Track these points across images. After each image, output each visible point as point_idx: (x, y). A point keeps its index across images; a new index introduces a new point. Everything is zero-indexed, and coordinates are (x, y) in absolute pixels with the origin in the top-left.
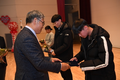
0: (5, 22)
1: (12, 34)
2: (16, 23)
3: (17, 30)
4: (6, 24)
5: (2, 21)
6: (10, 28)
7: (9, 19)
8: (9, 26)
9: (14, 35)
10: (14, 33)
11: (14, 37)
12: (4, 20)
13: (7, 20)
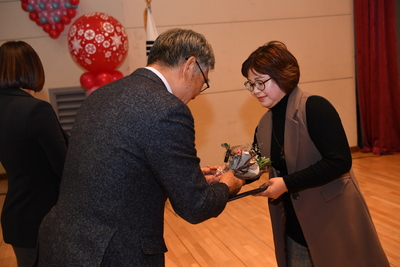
0: (52, 19)
4: (53, 31)
5: (34, 16)
8: (77, 44)
12: (46, 9)
13: (59, 8)
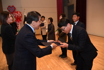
1: (17, 22)
2: (20, 12)
3: (21, 19)
4: (12, 13)
5: (9, 11)
6: (15, 17)
7: (15, 8)
8: (14, 15)
9: (19, 23)
10: (19, 22)
11: (18, 25)
12: (11, 10)
13: (13, 10)
